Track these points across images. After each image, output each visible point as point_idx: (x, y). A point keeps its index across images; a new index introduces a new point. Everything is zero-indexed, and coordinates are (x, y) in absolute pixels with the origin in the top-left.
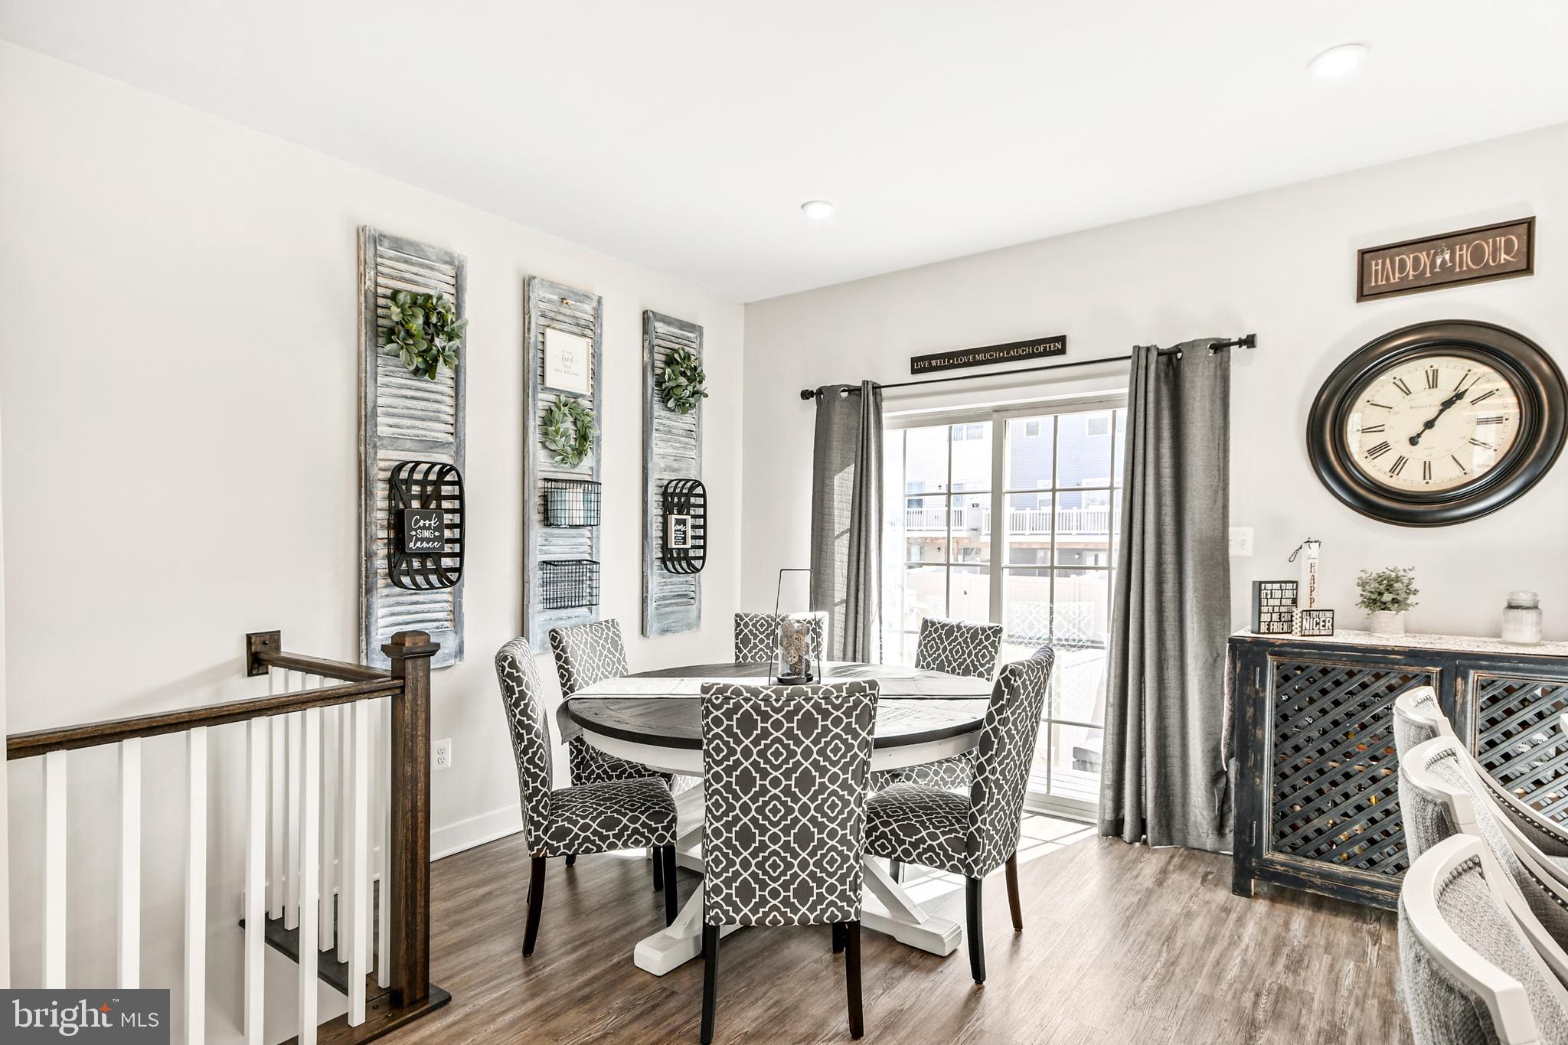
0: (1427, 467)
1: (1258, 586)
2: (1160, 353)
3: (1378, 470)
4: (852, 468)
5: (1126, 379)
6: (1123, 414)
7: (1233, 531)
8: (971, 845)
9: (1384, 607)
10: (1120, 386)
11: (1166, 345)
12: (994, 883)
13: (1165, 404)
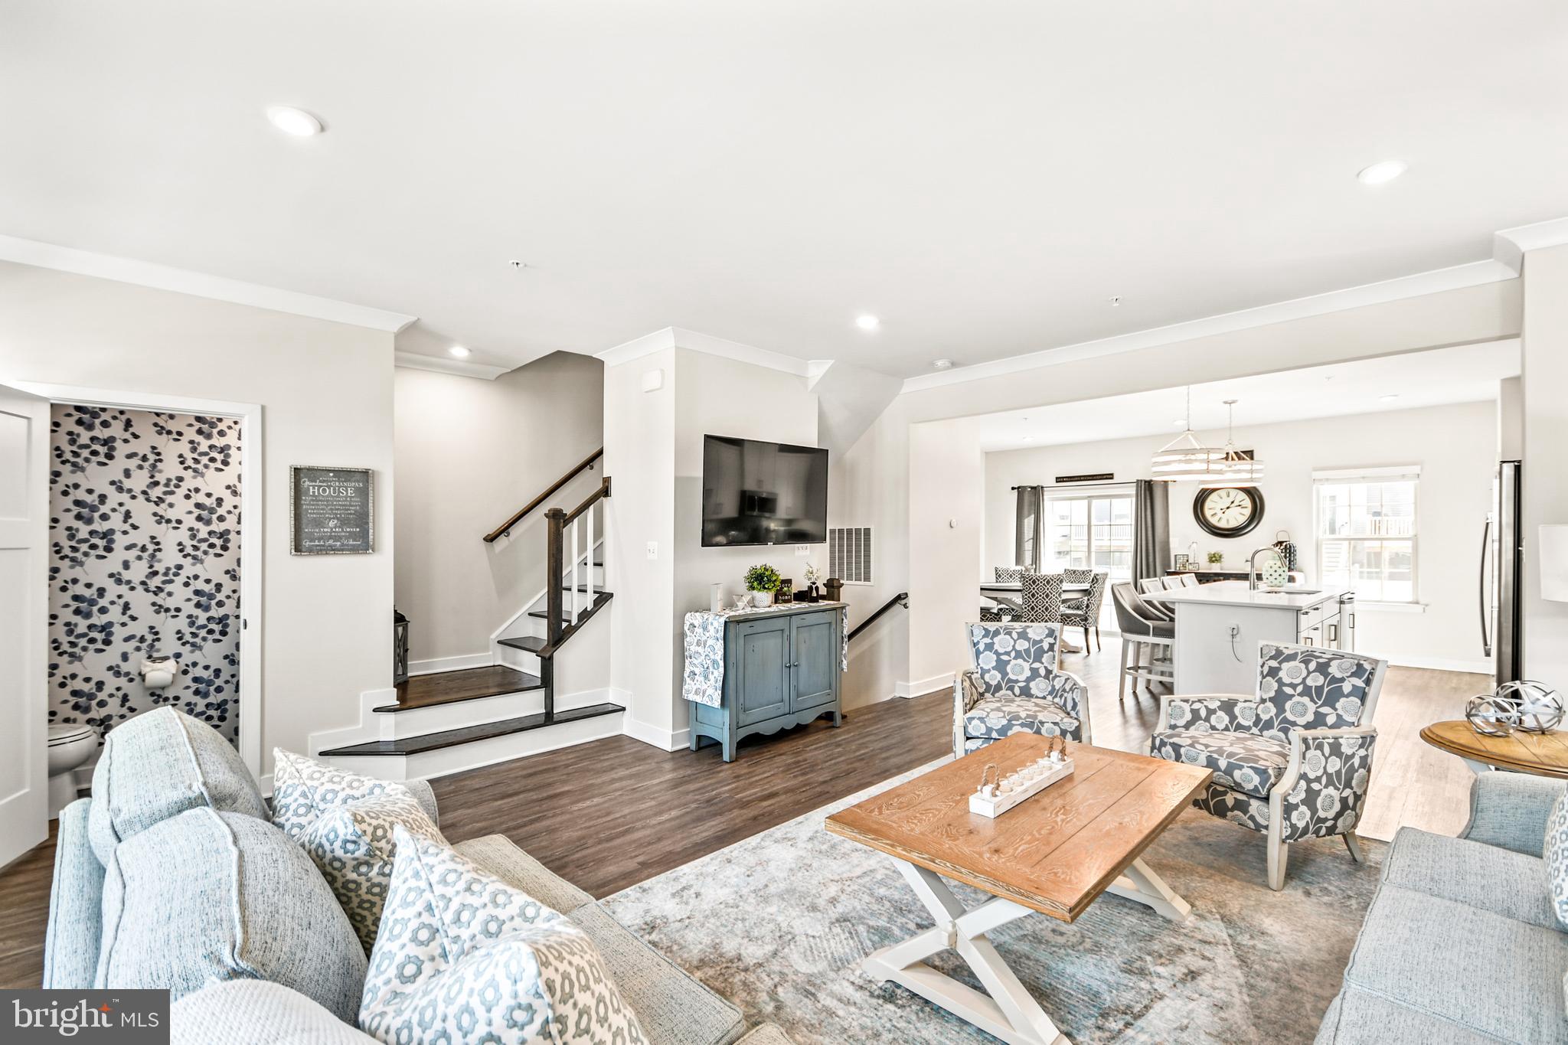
0: (1228, 521)
1: (1176, 556)
2: (1145, 482)
3: (1214, 521)
4: (1033, 516)
5: (1135, 489)
6: (1134, 499)
7: (1171, 539)
8: (1086, 619)
9: (1213, 562)
10: (1132, 490)
11: (1148, 479)
12: (1092, 630)
13: (1148, 498)
